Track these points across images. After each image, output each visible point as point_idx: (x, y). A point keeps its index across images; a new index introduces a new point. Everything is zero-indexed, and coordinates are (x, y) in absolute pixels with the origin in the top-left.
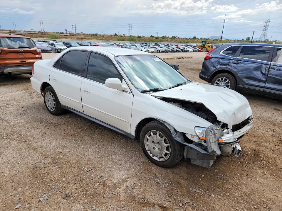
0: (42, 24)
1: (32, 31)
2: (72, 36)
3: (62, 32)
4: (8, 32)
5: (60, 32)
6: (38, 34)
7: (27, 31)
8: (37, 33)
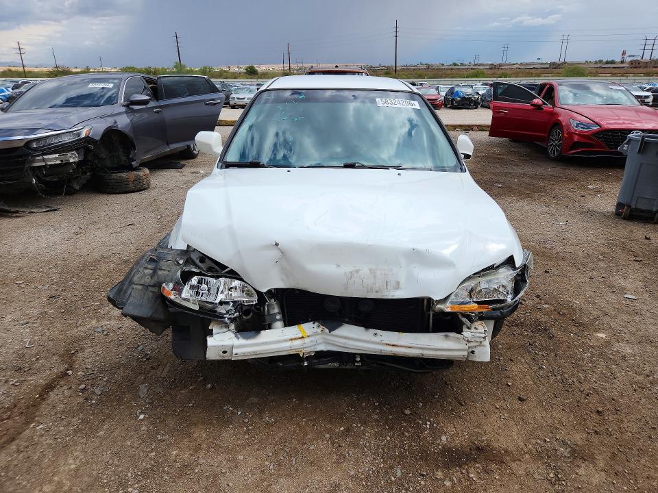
0: (565, 45)
1: (539, 61)
2: (636, 68)
3: (610, 59)
4: (488, 67)
5: (605, 60)
6: (548, 68)
7: (527, 64)
8: (548, 66)
